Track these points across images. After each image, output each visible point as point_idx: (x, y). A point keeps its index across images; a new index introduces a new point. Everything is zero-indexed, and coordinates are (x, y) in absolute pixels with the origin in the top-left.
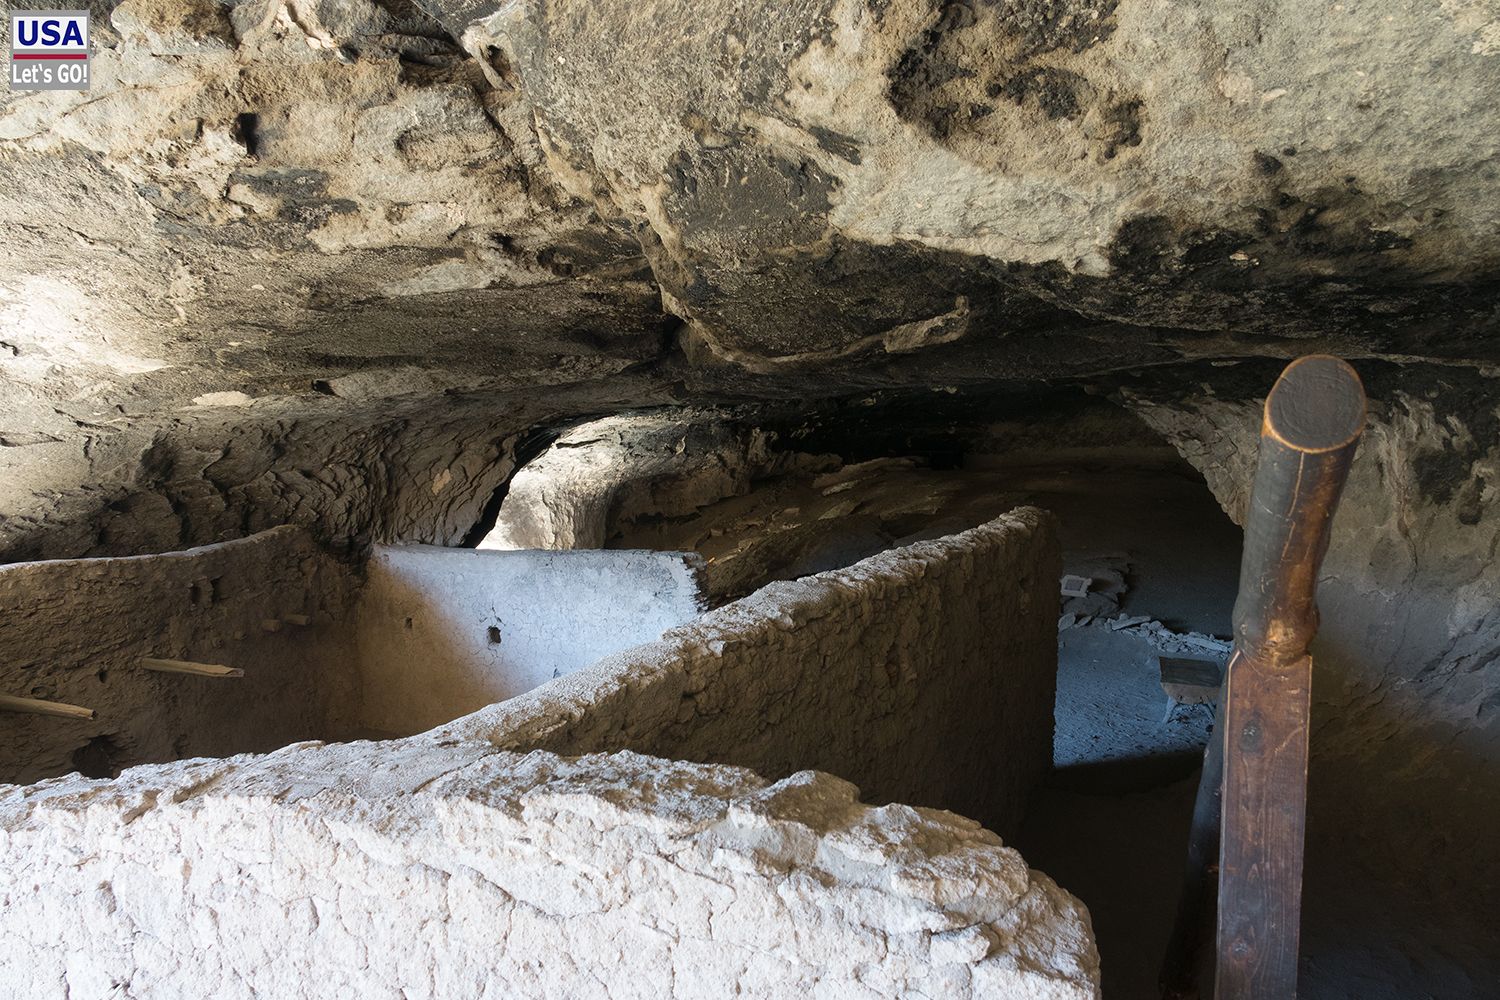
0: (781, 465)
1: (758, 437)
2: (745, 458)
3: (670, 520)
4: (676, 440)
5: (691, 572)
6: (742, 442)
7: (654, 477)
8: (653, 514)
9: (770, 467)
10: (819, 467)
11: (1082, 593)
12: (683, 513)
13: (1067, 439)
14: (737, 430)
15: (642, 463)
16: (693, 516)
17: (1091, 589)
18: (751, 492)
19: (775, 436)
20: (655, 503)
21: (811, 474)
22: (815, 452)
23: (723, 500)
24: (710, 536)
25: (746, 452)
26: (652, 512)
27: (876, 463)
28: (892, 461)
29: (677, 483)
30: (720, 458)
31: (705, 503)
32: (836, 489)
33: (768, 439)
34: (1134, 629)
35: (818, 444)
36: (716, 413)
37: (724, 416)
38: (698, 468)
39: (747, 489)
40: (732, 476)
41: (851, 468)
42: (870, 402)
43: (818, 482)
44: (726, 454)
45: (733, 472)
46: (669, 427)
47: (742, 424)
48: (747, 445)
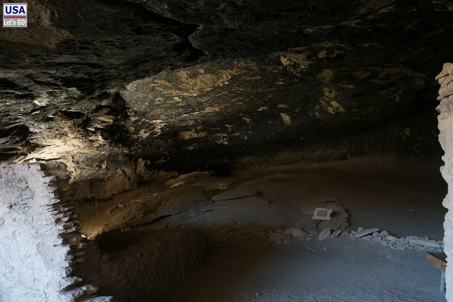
0: (152, 176)
1: (141, 163)
2: (135, 172)
3: (99, 200)
4: (102, 162)
5: (48, 179)
6: (134, 165)
7: (91, 180)
8: (90, 198)
9: (146, 176)
10: (169, 177)
11: (328, 218)
12: (105, 197)
13: (275, 162)
14: (131, 159)
15: (84, 172)
16: (110, 199)
17: (332, 215)
18: (138, 188)
19: (149, 163)
20: (91, 192)
21: (165, 180)
22: (167, 171)
23: (125, 191)
24: (118, 207)
25: (135, 169)
26: (90, 196)
27: (193, 174)
28: (201, 173)
29: (103, 183)
30: (123, 172)
31: (116, 193)
32: (176, 185)
33: (146, 164)
34: (370, 237)
35: (167, 167)
36: (121, 149)
37: (125, 151)
38: (113, 176)
39: (136, 186)
40: (129, 180)
41: (182, 176)
42: (191, 148)
43: (168, 183)
44: (126, 170)
45: (129, 178)
46: (98, 154)
47: (134, 156)
48: (136, 166)
